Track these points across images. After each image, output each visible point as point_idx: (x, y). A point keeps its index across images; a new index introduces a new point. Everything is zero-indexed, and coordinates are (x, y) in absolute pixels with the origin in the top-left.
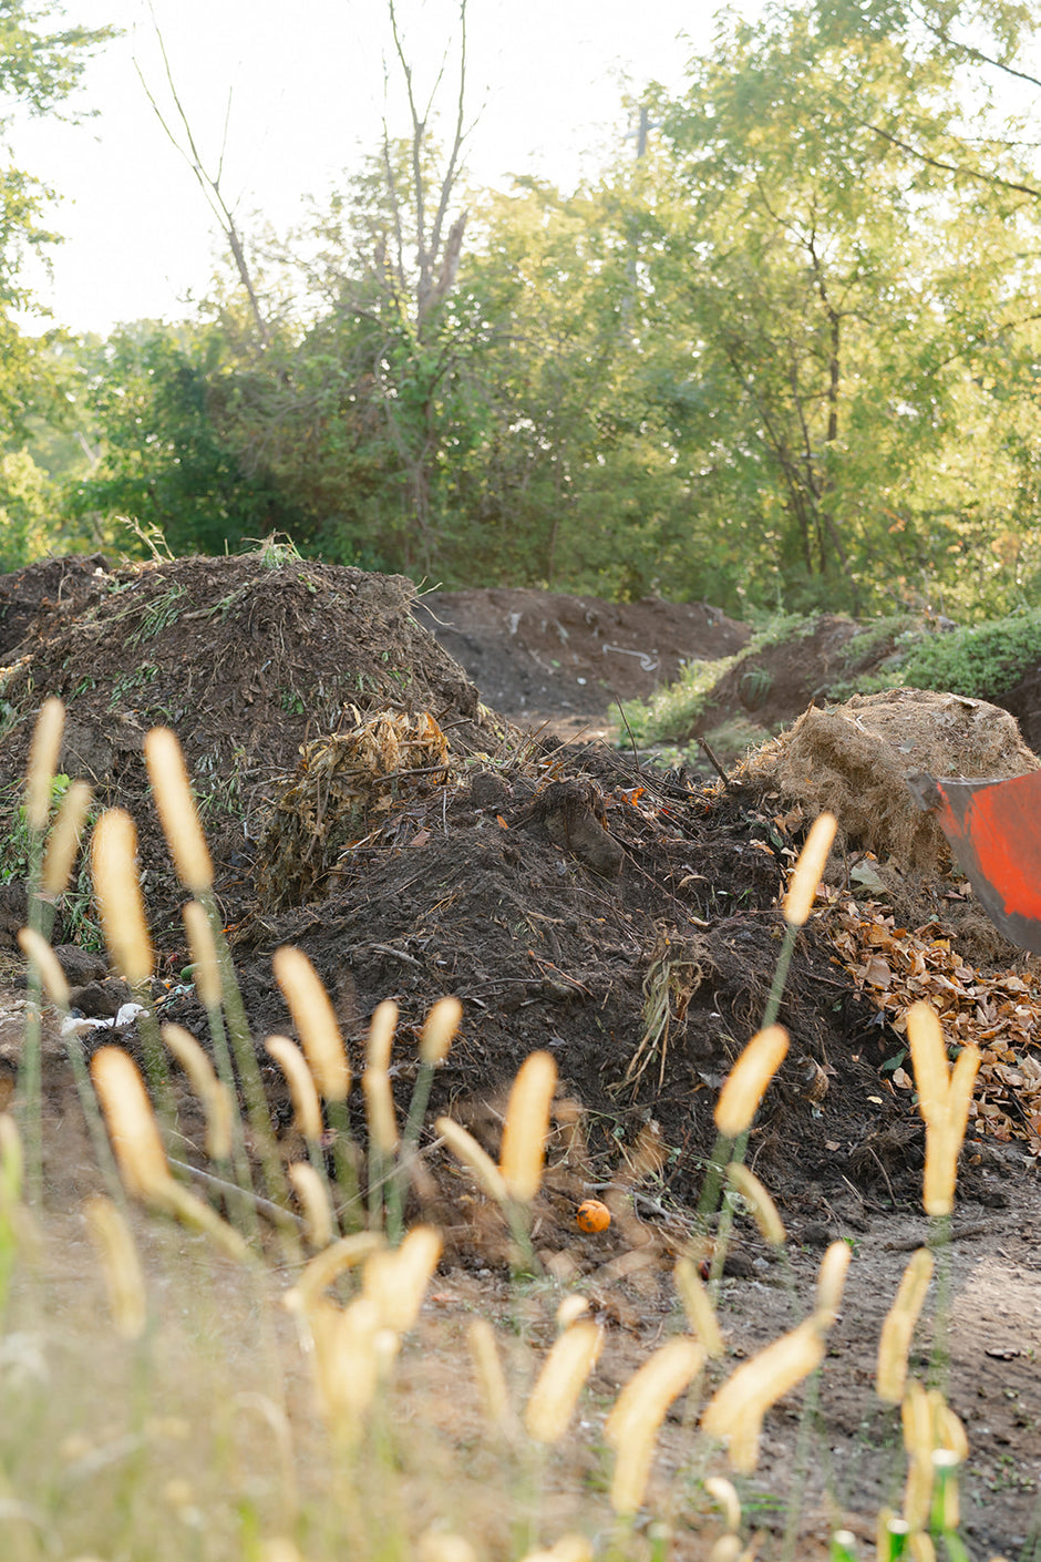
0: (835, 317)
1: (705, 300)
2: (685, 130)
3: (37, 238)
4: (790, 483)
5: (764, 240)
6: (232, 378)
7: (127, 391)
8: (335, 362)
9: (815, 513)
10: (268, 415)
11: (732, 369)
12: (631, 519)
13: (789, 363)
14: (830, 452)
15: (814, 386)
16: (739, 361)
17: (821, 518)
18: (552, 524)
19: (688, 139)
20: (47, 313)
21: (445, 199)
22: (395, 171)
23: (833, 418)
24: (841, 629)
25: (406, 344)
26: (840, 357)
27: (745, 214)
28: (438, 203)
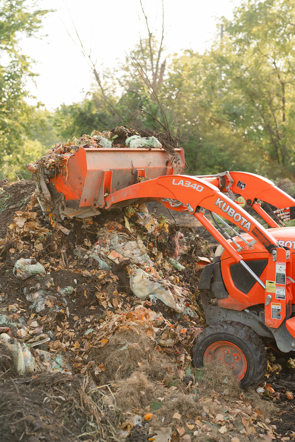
0: (283, 84)
1: (242, 81)
2: (233, 29)
3: (32, 75)
4: (271, 136)
5: (260, 62)
6: (96, 115)
7: (66, 120)
8: (126, 108)
9: (280, 145)
10: (107, 125)
11: (251, 102)
12: (221, 150)
13: (269, 99)
14: (283, 125)
15: (278, 106)
16: (253, 99)
17: (282, 146)
18: (196, 153)
19: (234, 32)
20: (35, 97)
21: (159, 56)
22: (144, 48)
23: (284, 115)
24: (287, 184)
25: (147, 100)
26: (285, 96)
27: (253, 54)
28: (157, 57)
